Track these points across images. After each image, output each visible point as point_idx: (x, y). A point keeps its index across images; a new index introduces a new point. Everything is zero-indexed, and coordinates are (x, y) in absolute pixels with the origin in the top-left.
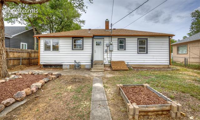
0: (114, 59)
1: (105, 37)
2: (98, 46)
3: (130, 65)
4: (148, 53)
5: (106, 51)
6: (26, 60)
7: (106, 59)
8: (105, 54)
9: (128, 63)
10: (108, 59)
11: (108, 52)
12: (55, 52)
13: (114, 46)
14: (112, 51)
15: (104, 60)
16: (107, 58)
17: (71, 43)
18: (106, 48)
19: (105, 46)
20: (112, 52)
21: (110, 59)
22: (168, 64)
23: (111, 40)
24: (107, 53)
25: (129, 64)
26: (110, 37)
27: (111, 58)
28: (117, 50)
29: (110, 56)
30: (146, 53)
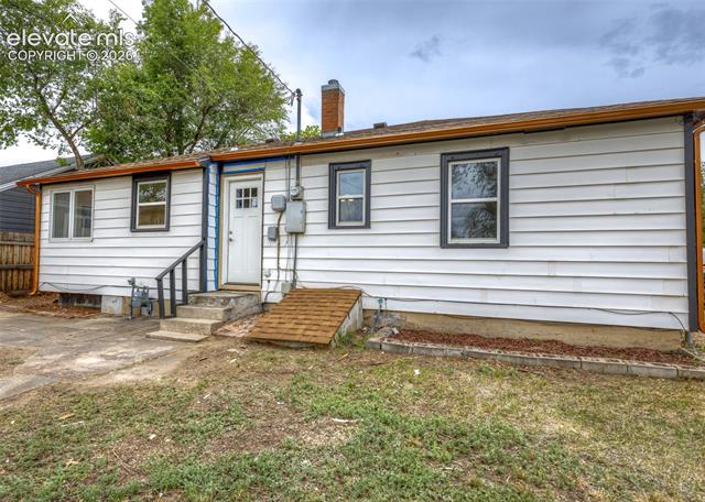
0: (308, 280)
1: (268, 164)
2: (243, 211)
3: (397, 316)
4: (513, 240)
5: (275, 235)
6: (15, 273)
7: (274, 276)
8: (270, 252)
9: (380, 300)
10: (283, 276)
11: (283, 240)
12: (82, 242)
13: (311, 206)
14: (302, 233)
15: (265, 283)
16: (279, 269)
17: (128, 202)
18: (271, 220)
19: (268, 208)
20: (303, 241)
21: (289, 278)
22: (683, 323)
23: (298, 178)
24: (275, 244)
25: (390, 306)
26: (293, 163)
27: (294, 271)
28: (323, 229)
29: (292, 262)
30: (497, 241)
